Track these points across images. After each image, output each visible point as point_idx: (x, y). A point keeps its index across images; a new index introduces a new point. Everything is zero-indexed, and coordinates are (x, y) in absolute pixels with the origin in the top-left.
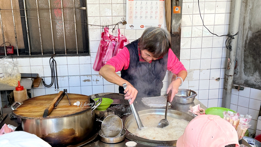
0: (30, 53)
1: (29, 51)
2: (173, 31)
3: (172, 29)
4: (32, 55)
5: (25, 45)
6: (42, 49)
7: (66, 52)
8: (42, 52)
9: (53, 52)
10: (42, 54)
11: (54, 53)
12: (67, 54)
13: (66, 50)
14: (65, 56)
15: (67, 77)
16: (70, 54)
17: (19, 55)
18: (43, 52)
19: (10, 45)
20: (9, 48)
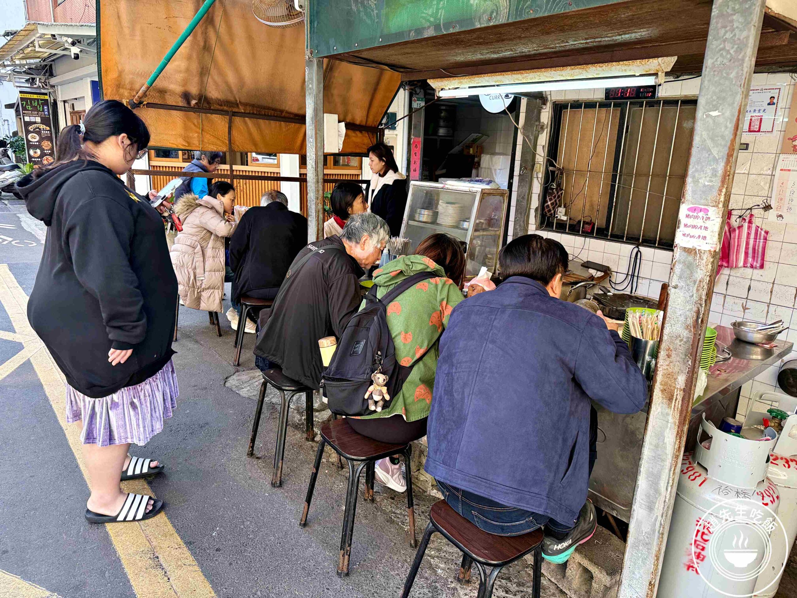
0: (609, 234)
1: (608, 232)
4: (612, 239)
5: (606, 223)
6: (626, 232)
7: (657, 242)
8: (625, 236)
9: (639, 239)
10: (624, 238)
11: (640, 241)
12: (658, 245)
13: (658, 239)
14: (655, 247)
15: (648, 281)
16: (662, 247)
17: (596, 235)
18: (627, 237)
19: (591, 221)
20: (587, 223)
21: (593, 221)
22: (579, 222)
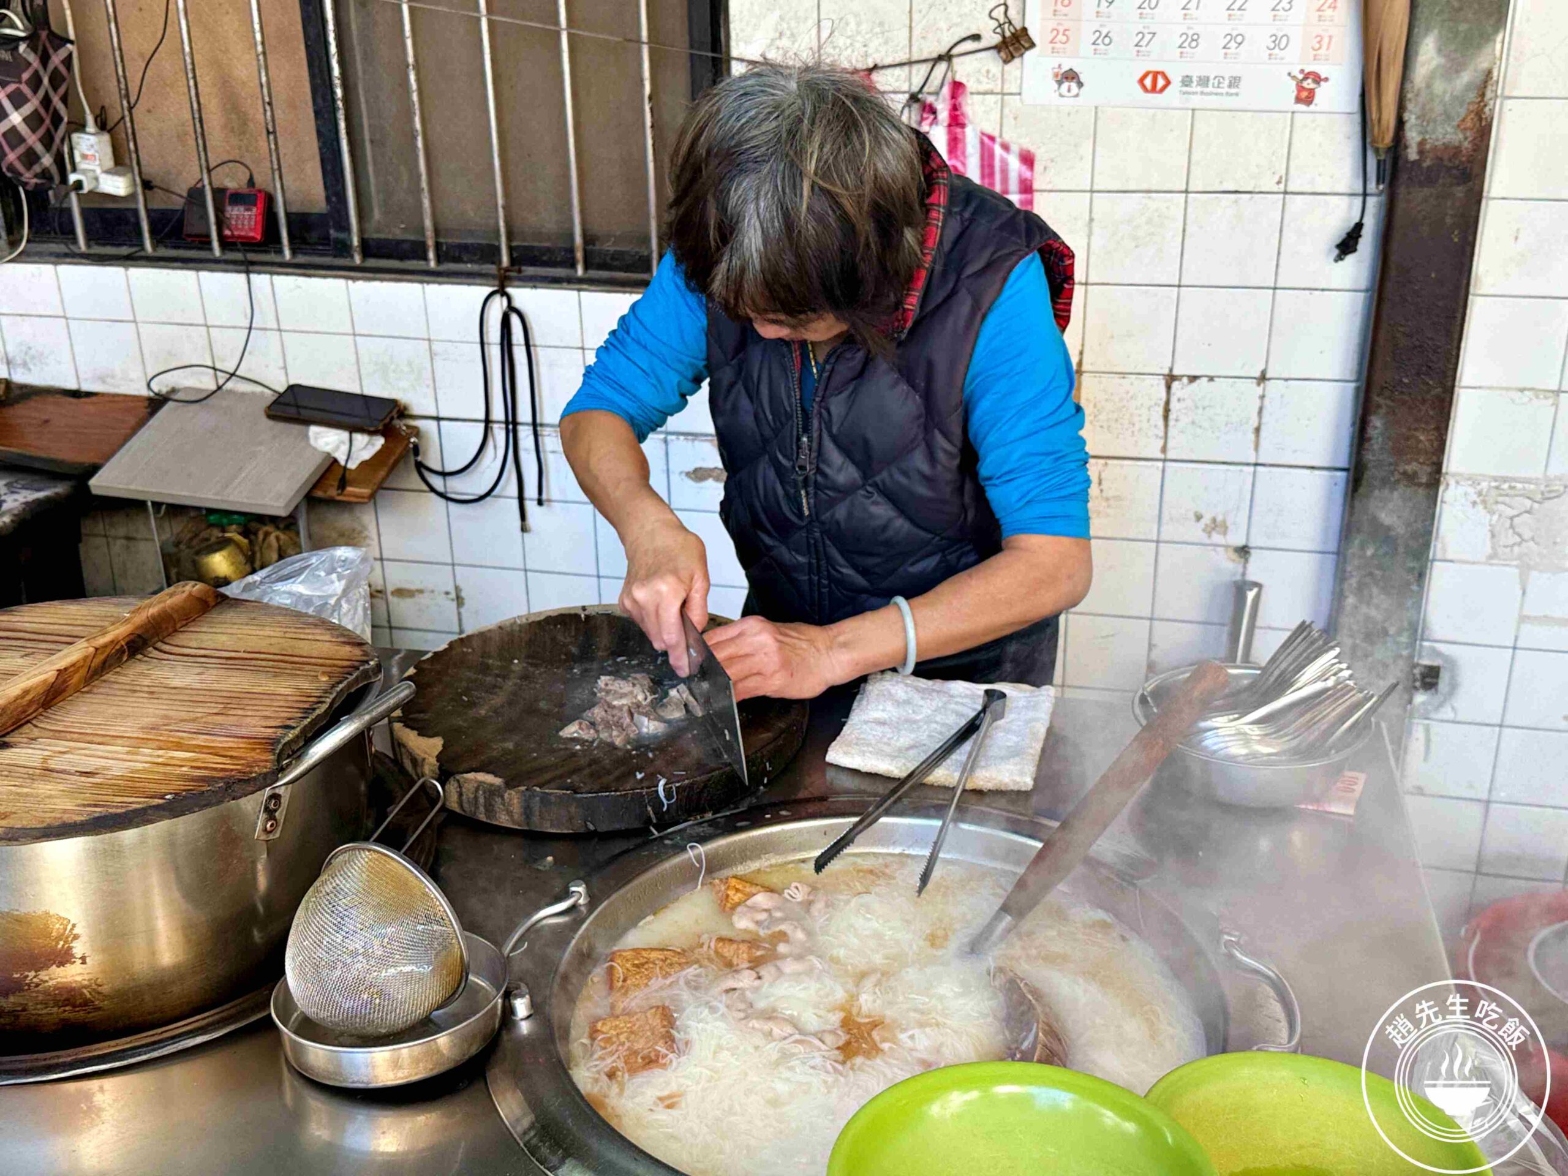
1: (347, 228)
2: (1412, 136)
3: (1411, 118)
4: (372, 262)
5: (326, 187)
6: (428, 223)
7: (579, 255)
8: (430, 243)
9: (498, 249)
10: (431, 255)
11: (505, 260)
12: (586, 268)
13: (578, 240)
14: (574, 282)
16: (604, 274)
17: (294, 252)
18: (438, 246)
19: (251, 182)
20: (237, 198)
21: (259, 180)
22: (195, 195)
